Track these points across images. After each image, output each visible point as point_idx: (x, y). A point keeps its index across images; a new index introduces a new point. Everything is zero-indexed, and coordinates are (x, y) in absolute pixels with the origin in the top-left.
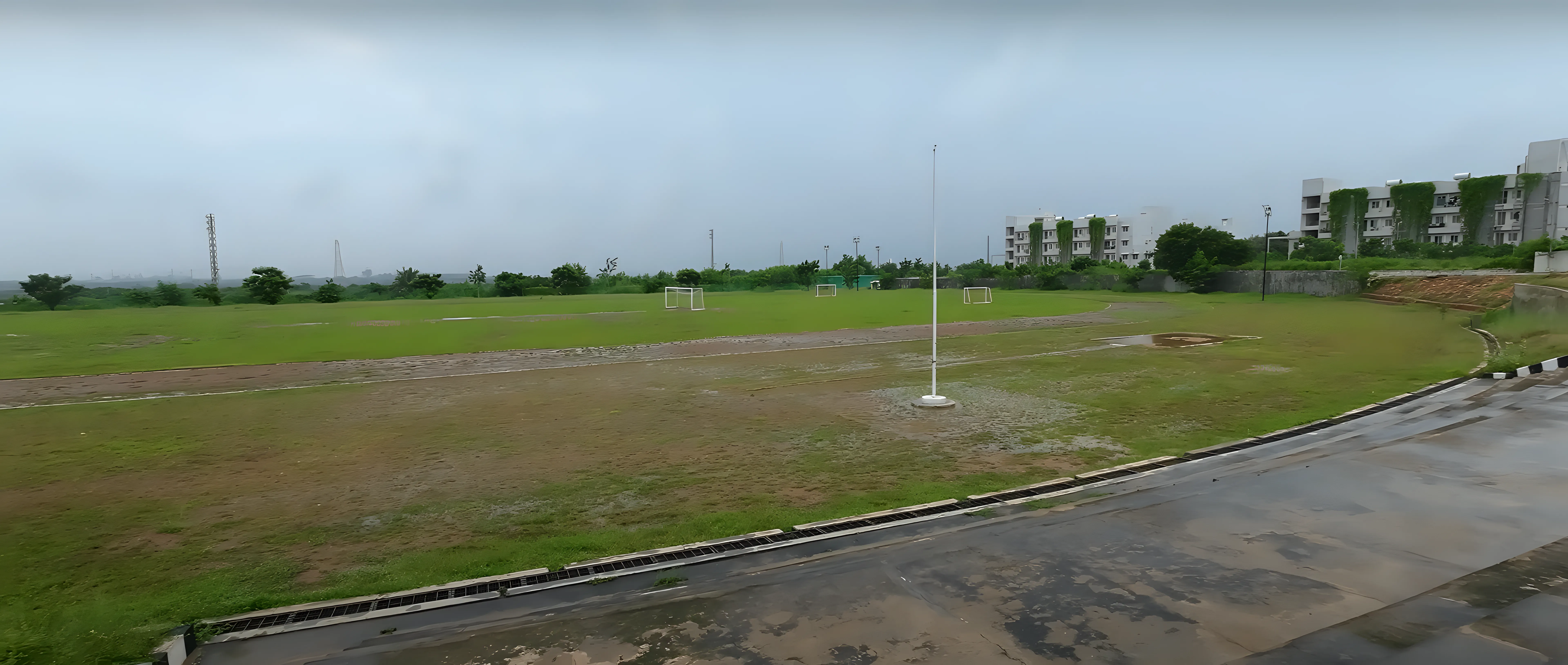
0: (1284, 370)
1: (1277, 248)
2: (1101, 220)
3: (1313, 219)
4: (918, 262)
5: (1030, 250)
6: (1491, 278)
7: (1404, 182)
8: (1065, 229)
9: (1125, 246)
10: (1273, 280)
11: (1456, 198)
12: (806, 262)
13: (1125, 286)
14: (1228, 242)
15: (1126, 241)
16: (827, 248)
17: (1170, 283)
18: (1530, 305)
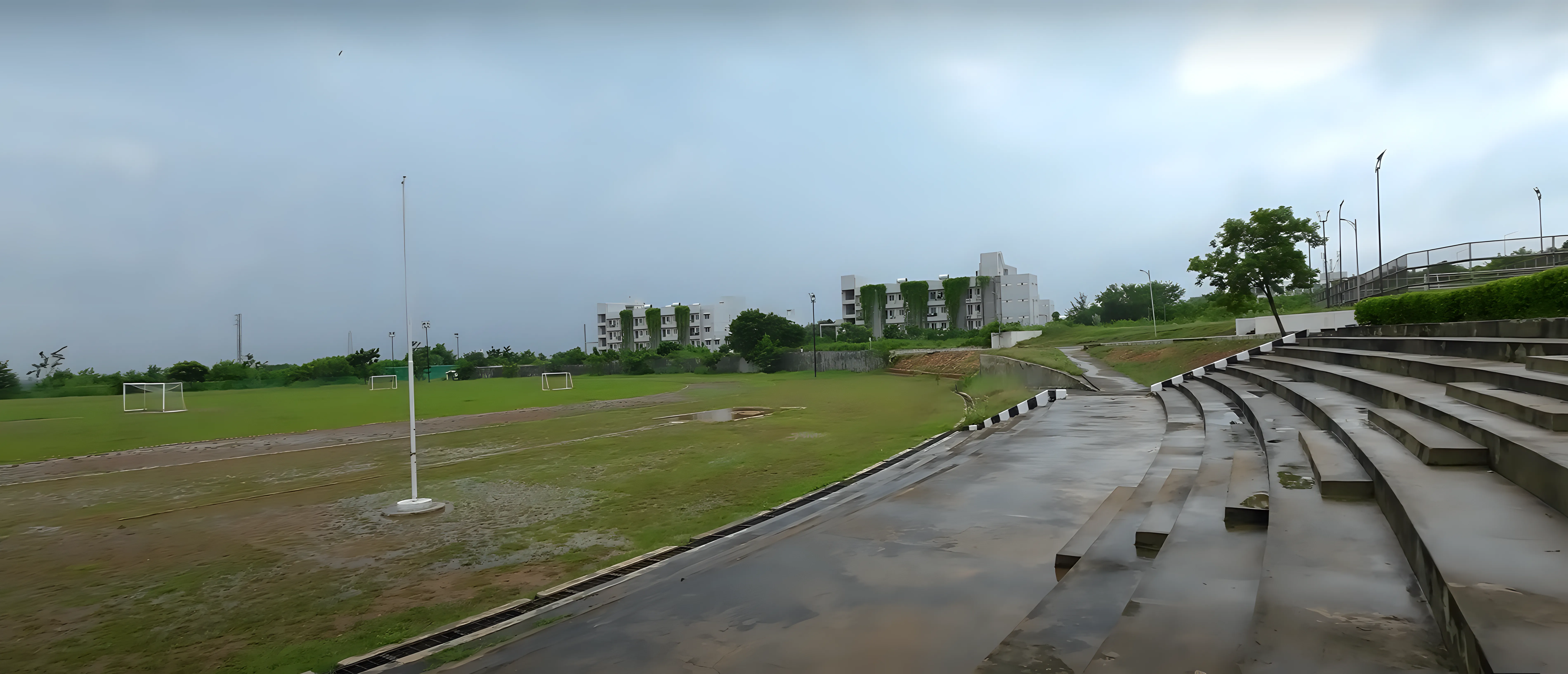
0: (816, 435)
1: (828, 334)
2: (685, 309)
3: (850, 308)
4: (507, 351)
5: (622, 337)
6: (966, 353)
7: (909, 280)
8: (653, 316)
9: (708, 332)
10: (823, 359)
11: (942, 293)
12: (362, 351)
13: (707, 368)
14: (788, 326)
15: (709, 328)
16: (392, 335)
17: (743, 365)
18: (991, 370)
